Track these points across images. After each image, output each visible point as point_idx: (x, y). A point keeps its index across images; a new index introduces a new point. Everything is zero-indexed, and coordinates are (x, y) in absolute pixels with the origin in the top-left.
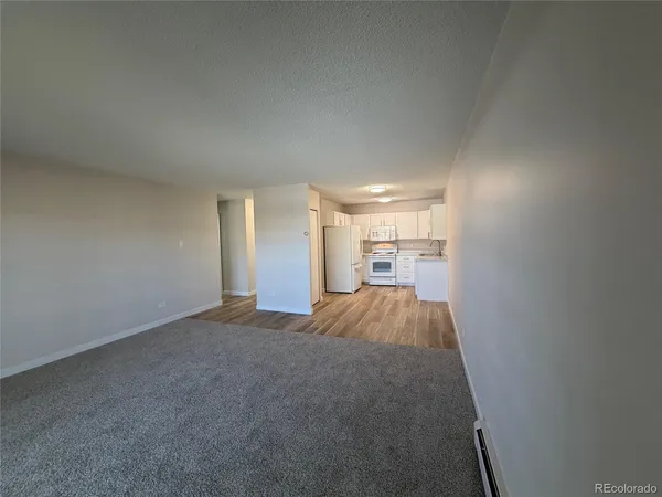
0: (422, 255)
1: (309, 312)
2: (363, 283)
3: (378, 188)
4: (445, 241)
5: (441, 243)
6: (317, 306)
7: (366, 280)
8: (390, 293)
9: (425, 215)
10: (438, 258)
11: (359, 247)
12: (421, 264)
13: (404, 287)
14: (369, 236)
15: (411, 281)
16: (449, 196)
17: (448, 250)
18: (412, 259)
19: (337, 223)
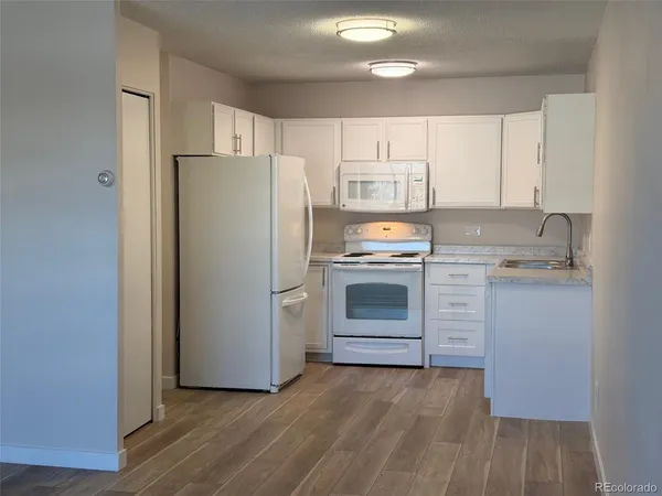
0: (511, 264)
1: (109, 459)
2: (312, 357)
3: (365, 29)
4: (585, 219)
5: (574, 224)
6: (141, 441)
7: (321, 345)
8: (400, 391)
9: (525, 129)
10: (563, 274)
11: (297, 228)
12: (504, 296)
13: (450, 371)
14: (335, 193)
15: (471, 347)
16: (606, 69)
17: (597, 249)
18: (478, 275)
19: (223, 146)
